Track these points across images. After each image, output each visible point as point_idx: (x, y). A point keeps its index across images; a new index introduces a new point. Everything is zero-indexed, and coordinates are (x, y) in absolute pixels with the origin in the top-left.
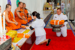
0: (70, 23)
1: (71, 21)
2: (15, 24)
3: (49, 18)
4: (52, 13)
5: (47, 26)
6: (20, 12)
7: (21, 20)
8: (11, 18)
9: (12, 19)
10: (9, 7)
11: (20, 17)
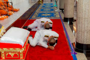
0: (60, 13)
1: (61, 11)
3: (36, 8)
4: (41, 3)
5: (32, 18)
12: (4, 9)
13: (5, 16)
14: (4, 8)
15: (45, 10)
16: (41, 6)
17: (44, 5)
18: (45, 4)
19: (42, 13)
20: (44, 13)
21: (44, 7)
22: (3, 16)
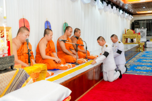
2: (54, 61)
3: (130, 58)
4: (141, 50)
6: (64, 41)
7: (67, 56)
8: (50, 52)
9: (51, 54)
10: (49, 33)
11: (65, 51)
12: (72, 55)
13: (70, 64)
14: (73, 53)
15: (145, 61)
16: (140, 54)
17: (146, 54)
18: (147, 52)
19: (138, 65)
20: (142, 66)
21: (144, 56)
22: (67, 65)
